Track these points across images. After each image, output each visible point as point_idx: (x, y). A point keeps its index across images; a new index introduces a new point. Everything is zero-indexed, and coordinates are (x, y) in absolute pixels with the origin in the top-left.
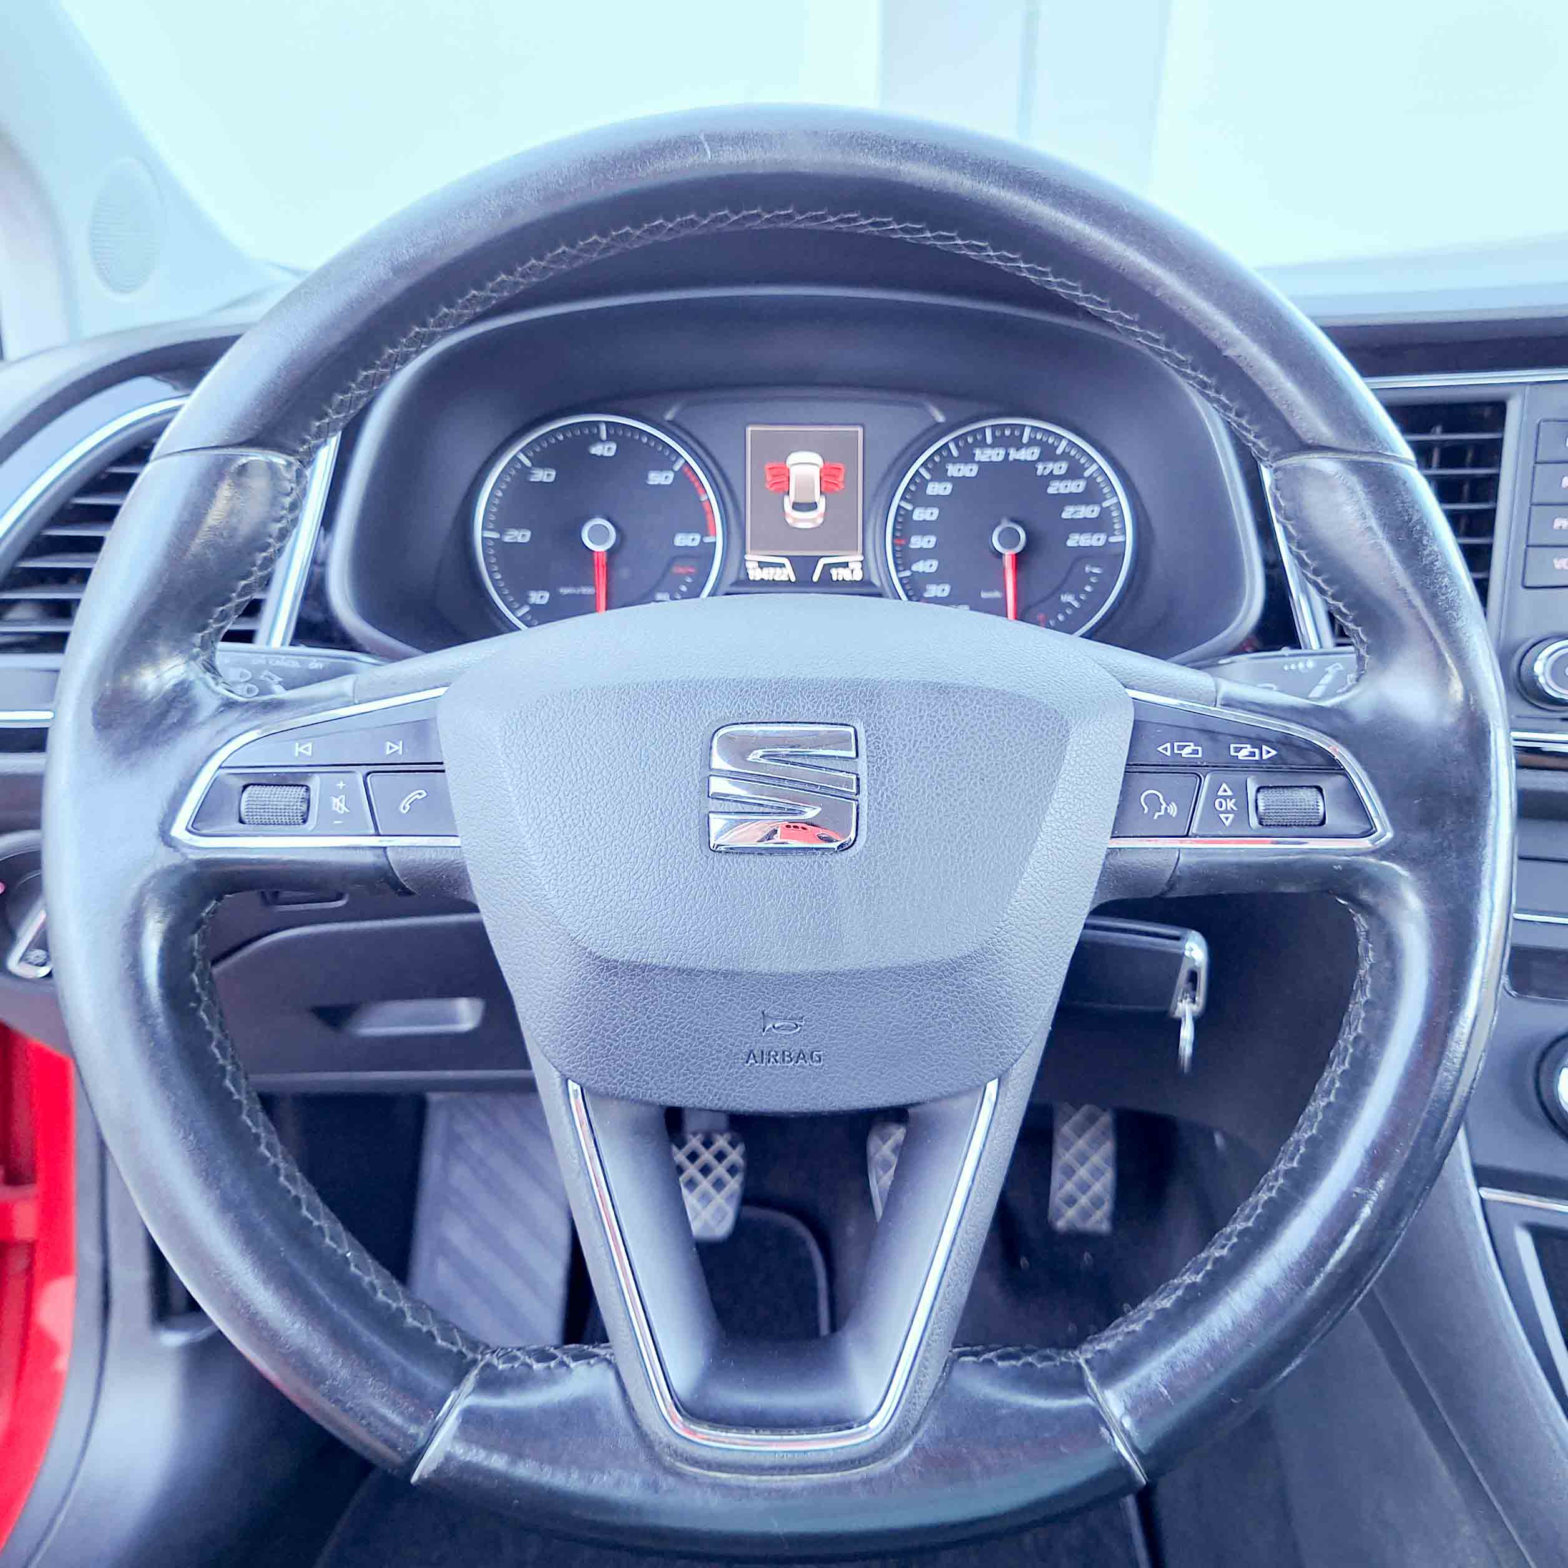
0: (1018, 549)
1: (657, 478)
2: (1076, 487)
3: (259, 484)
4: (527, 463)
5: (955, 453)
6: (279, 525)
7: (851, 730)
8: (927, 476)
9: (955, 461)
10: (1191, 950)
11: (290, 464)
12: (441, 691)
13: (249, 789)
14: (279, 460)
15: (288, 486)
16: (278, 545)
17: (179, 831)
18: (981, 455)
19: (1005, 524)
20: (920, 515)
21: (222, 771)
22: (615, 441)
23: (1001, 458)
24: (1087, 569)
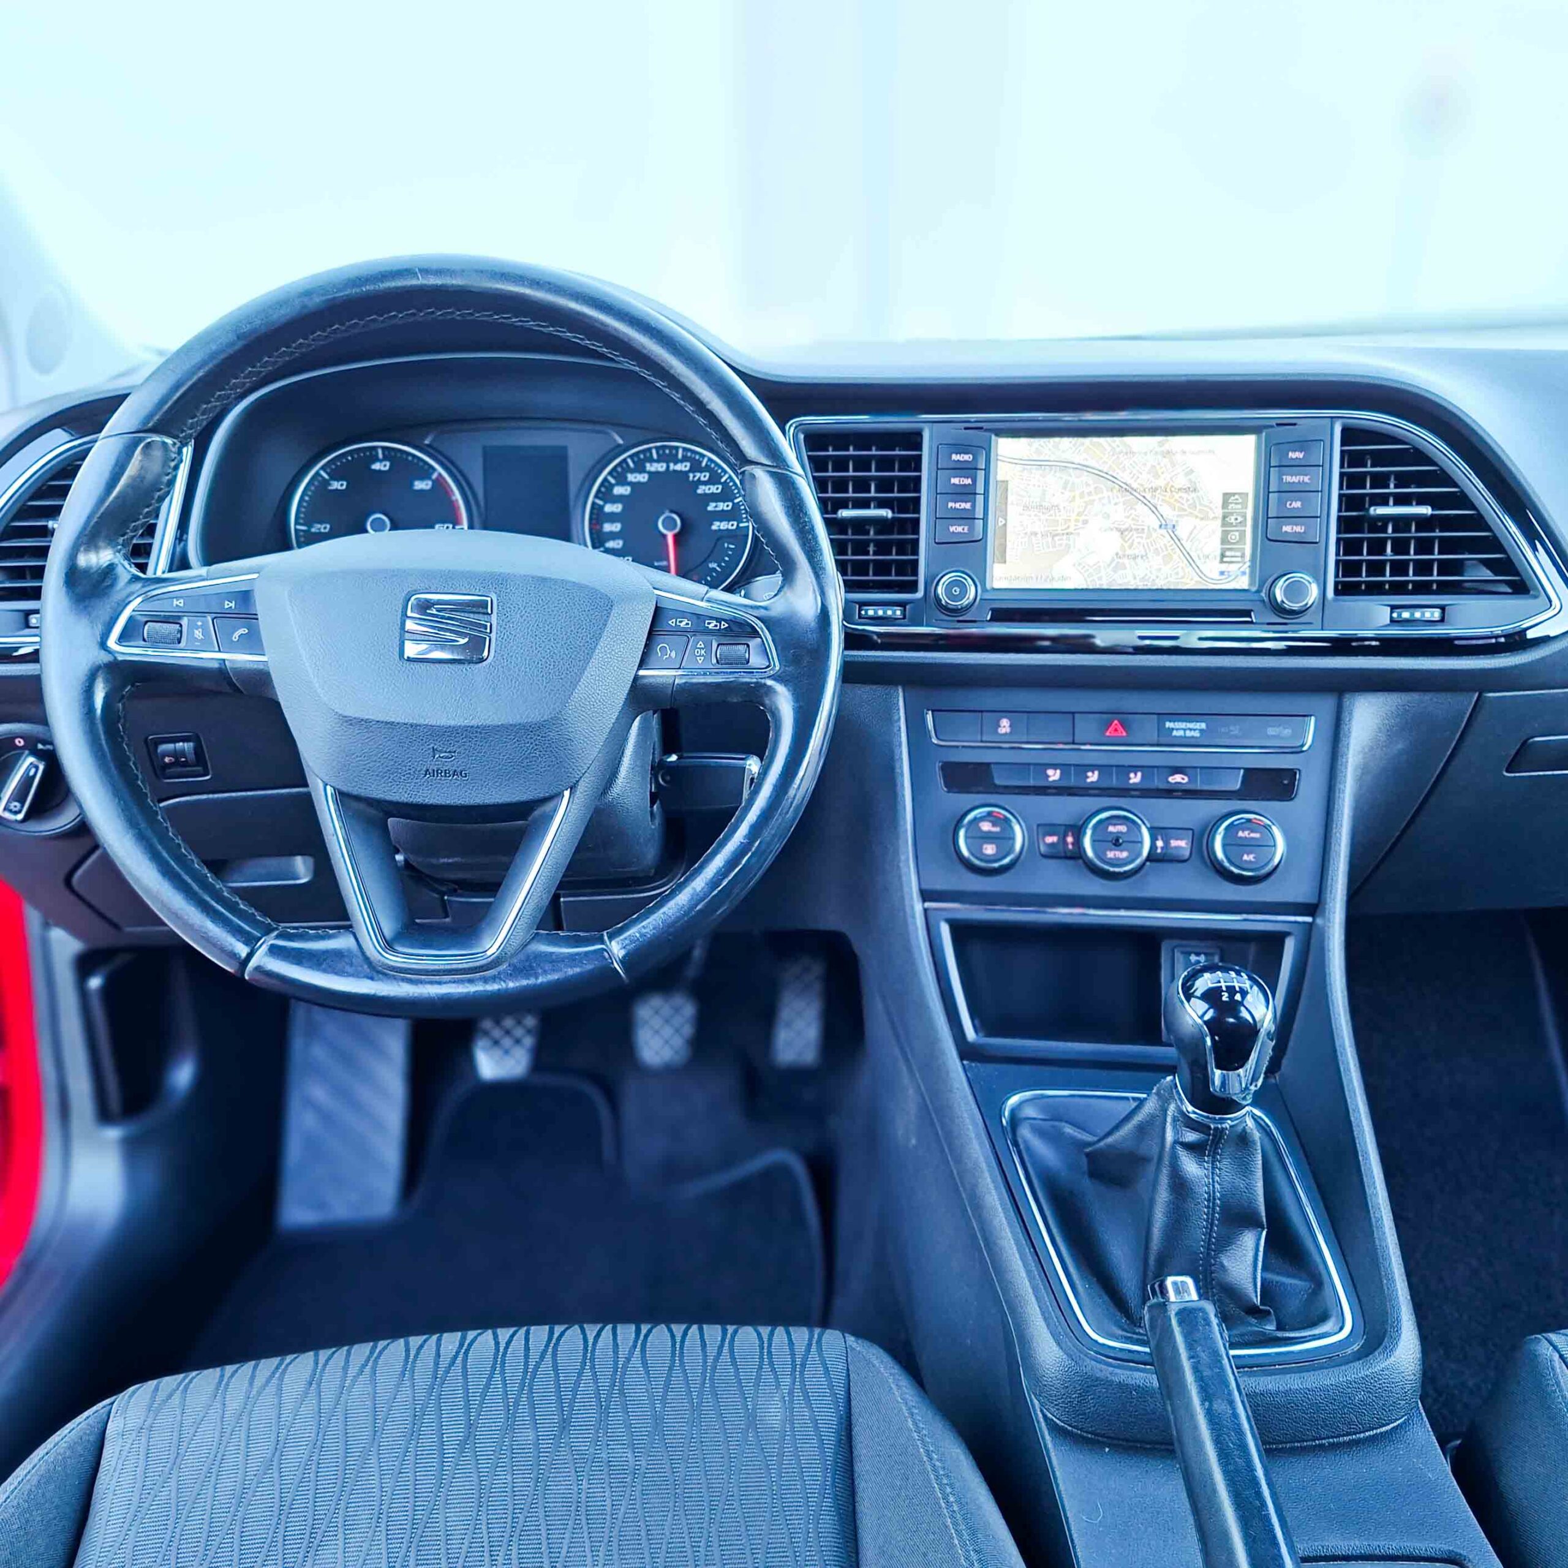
0: (677, 530)
1: (420, 485)
2: (715, 489)
3: (157, 453)
4: (326, 476)
5: (631, 465)
6: (167, 478)
7: (489, 599)
8: (613, 481)
9: (632, 471)
10: (750, 765)
11: (174, 444)
12: (255, 576)
13: (149, 624)
14: (169, 441)
15: (173, 456)
16: (167, 489)
17: (112, 643)
18: (651, 467)
19: (667, 514)
20: (609, 508)
21: (134, 613)
22: (389, 460)
23: (664, 469)
24: (726, 545)
